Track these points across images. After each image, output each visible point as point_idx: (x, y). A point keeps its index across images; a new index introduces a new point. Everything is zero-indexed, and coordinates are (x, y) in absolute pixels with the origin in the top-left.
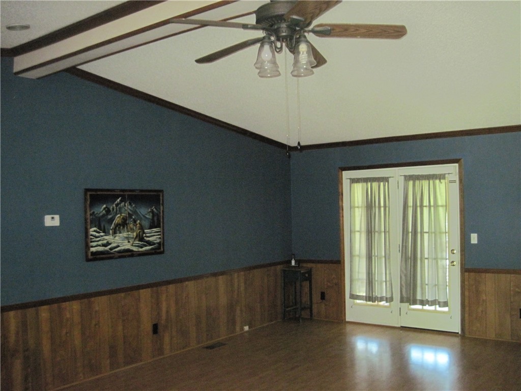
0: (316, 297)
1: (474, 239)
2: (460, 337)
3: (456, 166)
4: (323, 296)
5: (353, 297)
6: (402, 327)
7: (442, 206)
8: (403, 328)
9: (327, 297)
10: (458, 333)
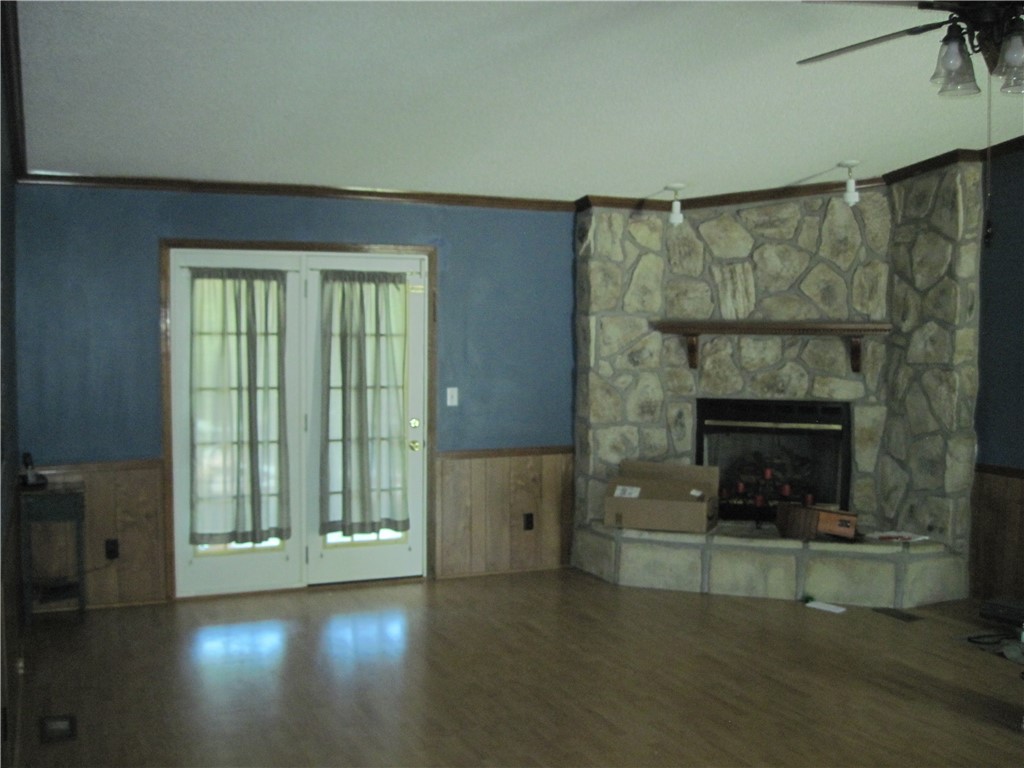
0: (95, 554)
1: (452, 397)
2: (425, 584)
3: (423, 259)
4: (112, 550)
5: (195, 539)
6: (310, 586)
7: (398, 335)
8: (314, 588)
9: (123, 549)
10: (421, 576)
